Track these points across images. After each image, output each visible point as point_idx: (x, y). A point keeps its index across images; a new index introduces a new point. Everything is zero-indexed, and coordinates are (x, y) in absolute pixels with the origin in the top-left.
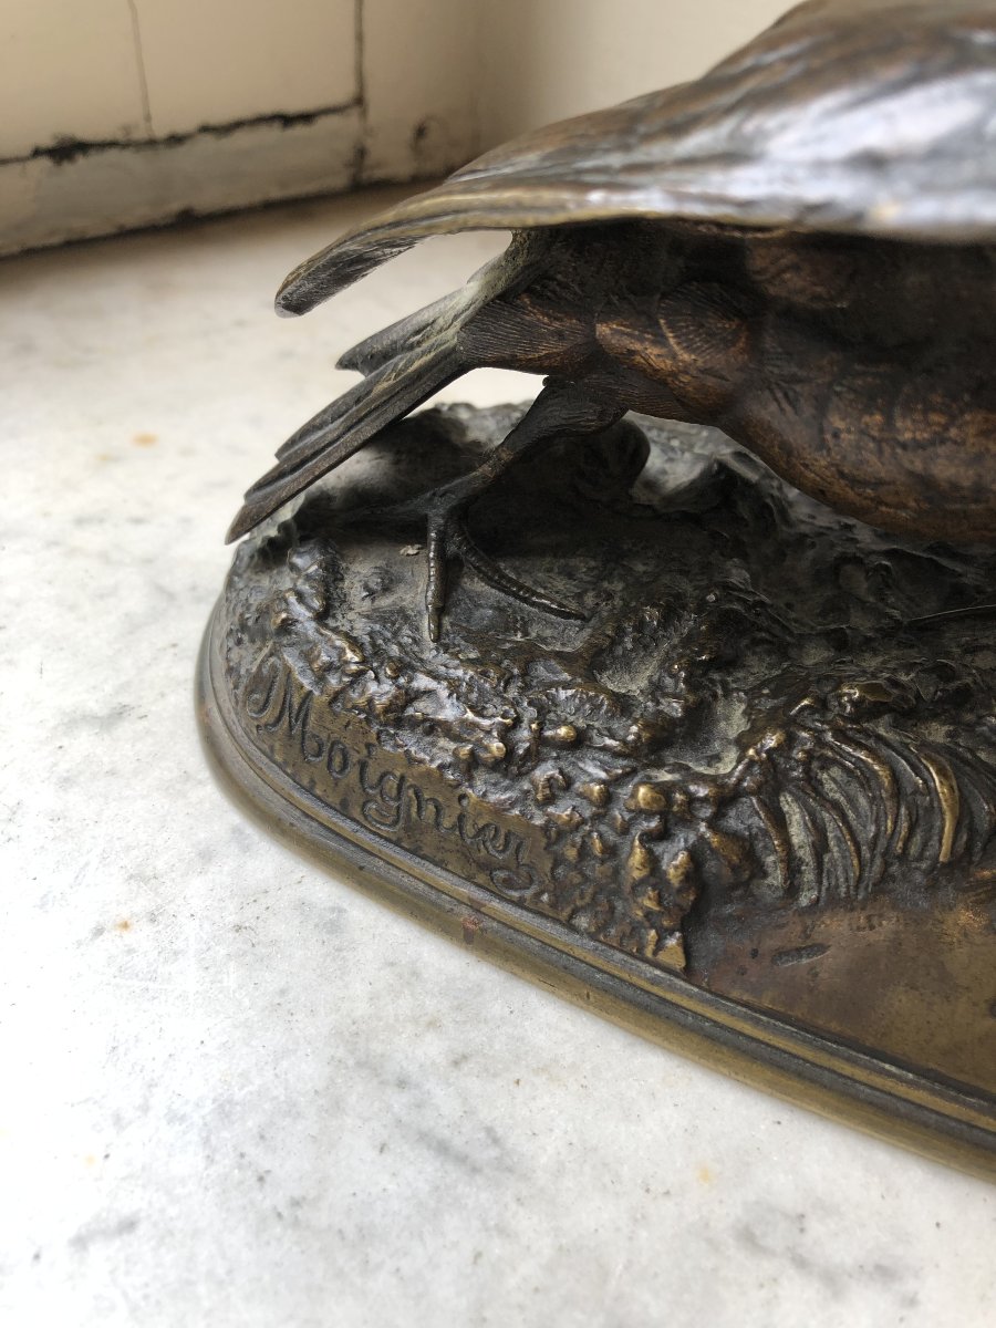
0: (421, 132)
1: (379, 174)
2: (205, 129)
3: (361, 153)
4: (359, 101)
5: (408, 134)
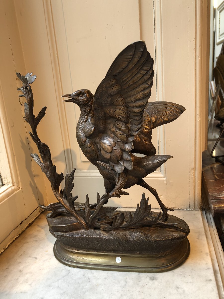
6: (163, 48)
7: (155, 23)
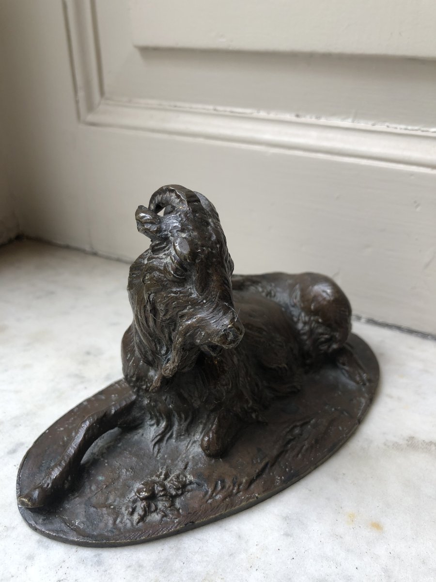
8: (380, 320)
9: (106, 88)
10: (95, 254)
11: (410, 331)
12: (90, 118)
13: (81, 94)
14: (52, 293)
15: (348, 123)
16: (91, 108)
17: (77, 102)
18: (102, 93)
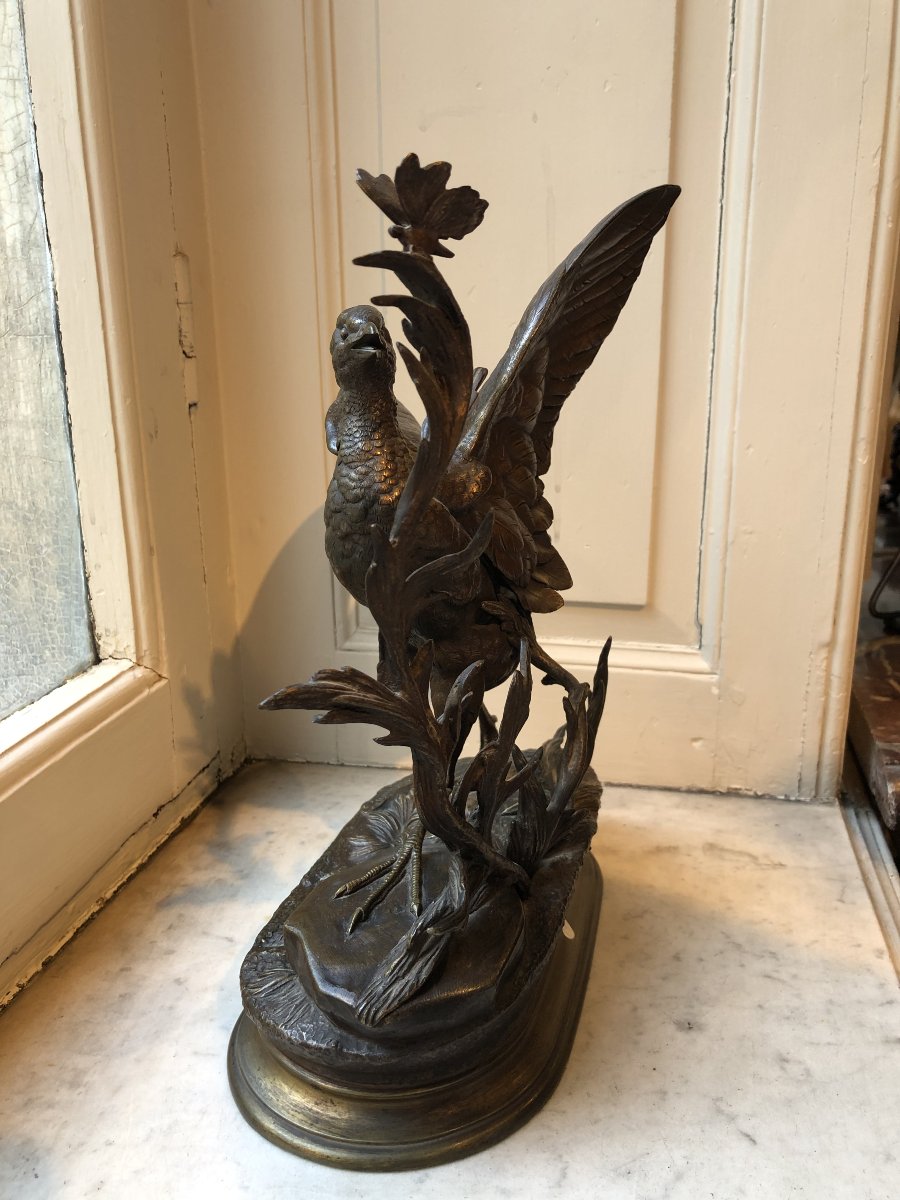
0: (233, 754)
1: (225, 776)
2: (189, 783)
3: (220, 770)
4: (219, 752)
5: (230, 757)
6: (753, 175)
7: (733, 76)
8: (616, 782)
9: (361, 620)
10: (342, 765)
11: (639, 787)
12: (348, 645)
13: (340, 627)
14: (337, 803)
15: (570, 641)
16: (347, 636)
17: (335, 633)
18: (358, 624)
